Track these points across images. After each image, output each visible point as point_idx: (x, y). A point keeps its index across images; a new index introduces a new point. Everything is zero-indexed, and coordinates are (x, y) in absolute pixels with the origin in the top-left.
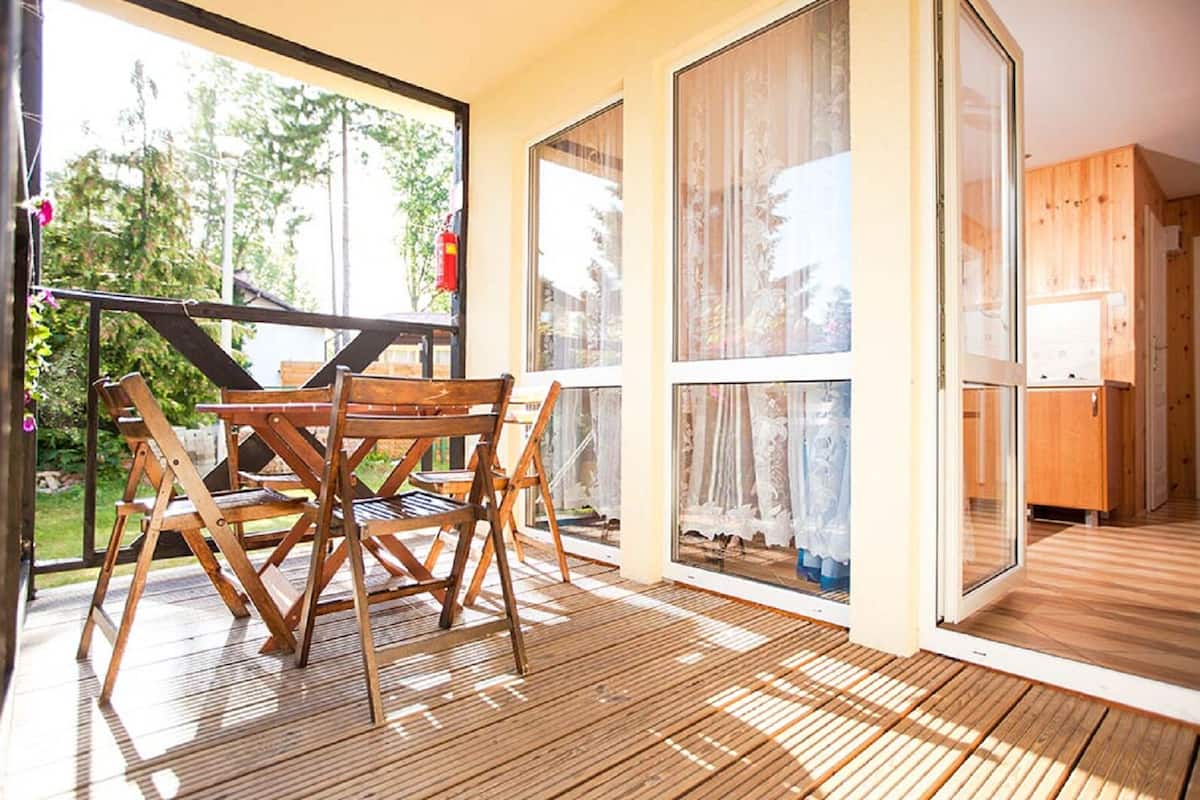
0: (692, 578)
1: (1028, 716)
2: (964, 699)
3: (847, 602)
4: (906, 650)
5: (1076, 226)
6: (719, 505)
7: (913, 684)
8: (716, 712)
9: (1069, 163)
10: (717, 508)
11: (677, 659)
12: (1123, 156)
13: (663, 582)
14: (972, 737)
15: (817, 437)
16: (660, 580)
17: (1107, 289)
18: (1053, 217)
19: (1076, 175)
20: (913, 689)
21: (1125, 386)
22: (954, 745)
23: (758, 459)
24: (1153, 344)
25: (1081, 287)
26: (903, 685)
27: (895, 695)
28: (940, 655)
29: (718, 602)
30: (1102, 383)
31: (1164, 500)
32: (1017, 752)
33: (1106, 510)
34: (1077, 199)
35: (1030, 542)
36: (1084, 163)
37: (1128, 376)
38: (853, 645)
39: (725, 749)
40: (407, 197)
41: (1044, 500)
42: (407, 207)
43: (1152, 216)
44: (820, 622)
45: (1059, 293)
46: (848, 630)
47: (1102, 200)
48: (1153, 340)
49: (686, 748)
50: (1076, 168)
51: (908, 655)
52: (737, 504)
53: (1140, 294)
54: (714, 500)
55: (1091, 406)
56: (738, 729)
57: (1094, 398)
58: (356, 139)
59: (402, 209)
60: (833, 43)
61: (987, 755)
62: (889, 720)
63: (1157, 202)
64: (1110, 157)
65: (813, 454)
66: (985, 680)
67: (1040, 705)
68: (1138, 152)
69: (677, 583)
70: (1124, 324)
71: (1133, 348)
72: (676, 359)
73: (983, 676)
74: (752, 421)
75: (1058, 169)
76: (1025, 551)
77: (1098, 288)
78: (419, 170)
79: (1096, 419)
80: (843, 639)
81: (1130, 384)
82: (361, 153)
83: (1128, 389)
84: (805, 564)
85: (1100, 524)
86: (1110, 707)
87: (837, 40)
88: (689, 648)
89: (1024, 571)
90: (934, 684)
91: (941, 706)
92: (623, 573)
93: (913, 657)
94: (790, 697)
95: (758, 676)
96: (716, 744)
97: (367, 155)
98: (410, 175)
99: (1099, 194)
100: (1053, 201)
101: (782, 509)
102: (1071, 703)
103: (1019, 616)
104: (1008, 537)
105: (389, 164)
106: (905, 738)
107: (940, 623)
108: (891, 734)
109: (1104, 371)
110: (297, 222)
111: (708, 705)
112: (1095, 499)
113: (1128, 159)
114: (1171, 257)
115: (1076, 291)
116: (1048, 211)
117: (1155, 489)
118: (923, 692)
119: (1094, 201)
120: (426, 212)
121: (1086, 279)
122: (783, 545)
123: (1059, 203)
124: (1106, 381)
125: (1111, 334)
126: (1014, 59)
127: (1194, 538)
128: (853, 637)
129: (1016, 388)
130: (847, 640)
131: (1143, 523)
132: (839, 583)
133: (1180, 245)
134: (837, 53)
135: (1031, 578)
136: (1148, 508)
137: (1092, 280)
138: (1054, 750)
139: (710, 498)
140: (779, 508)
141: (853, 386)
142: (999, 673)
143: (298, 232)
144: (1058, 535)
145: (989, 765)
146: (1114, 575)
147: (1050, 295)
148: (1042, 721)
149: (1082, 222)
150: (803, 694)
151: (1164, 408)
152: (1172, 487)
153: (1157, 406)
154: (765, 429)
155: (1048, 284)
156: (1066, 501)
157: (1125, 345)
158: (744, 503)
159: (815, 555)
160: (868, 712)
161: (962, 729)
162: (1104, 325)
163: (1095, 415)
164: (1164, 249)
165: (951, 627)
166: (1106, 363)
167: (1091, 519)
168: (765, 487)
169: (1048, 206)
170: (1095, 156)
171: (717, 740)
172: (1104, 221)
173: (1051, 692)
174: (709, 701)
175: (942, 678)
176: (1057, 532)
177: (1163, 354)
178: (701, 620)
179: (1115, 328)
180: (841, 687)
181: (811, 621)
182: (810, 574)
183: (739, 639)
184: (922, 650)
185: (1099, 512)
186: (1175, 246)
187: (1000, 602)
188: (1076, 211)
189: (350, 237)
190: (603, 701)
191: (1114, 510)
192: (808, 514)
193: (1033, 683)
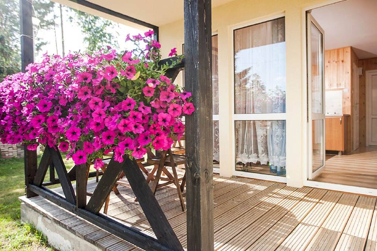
0: (242, 175)
1: (328, 196)
2: (315, 195)
3: (285, 177)
4: (300, 186)
5: (336, 68)
6: (247, 154)
7: (304, 193)
8: (262, 202)
9: (334, 50)
10: (246, 155)
11: (248, 193)
12: (348, 49)
13: (232, 177)
14: (317, 200)
15: (276, 135)
16: (232, 176)
17: (344, 87)
18: (330, 65)
19: (336, 54)
20: (303, 194)
21: (348, 116)
22: (314, 202)
23: (259, 141)
24: (355, 103)
25: (337, 86)
26: (301, 193)
27: (301, 195)
28: (308, 187)
29: (251, 180)
30: (342, 115)
31: (357, 147)
32: (326, 202)
33: (343, 150)
34: (336, 61)
35: (326, 160)
36: (338, 50)
37: (349, 113)
38: (288, 187)
39: (268, 207)
40: (88, 35)
41: (328, 149)
42: (89, 40)
43: (355, 66)
44: (278, 183)
45: (332, 88)
46: (286, 184)
47: (343, 61)
48: (355, 101)
49: (260, 208)
50: (336, 51)
51: (301, 188)
52: (252, 154)
53: (352, 89)
54: (245, 153)
55: (340, 122)
56: (269, 204)
57: (341, 119)
58: (67, 11)
59: (86, 40)
60: (279, 28)
61: (321, 203)
62: (300, 199)
63: (356, 61)
64: (345, 49)
65: (275, 139)
66: (318, 191)
67: (330, 194)
68: (351, 48)
69: (237, 176)
70: (348, 98)
71: (350, 104)
72: (235, 113)
73: (318, 190)
74: (257, 131)
75: (331, 51)
76: (325, 163)
77: (342, 87)
78: (93, 24)
79: (341, 125)
80: (285, 186)
81: (349, 115)
82: (69, 17)
83: (349, 116)
84: (272, 169)
85: (342, 155)
86: (343, 193)
87: (280, 28)
88: (249, 190)
89: (324, 167)
90: (308, 192)
91: (310, 196)
92: (221, 175)
93: (302, 188)
94: (277, 198)
95: (269, 194)
96: (266, 207)
97: (72, 18)
98: (88, 26)
99: (342, 60)
100: (330, 61)
101: (265, 154)
102: (336, 193)
103: (324, 178)
104: (321, 159)
105: (79, 21)
106: (304, 202)
107: (308, 179)
108: (301, 202)
109: (343, 111)
110: (40, 45)
111: (260, 201)
112: (341, 148)
113: (349, 50)
114: (360, 76)
115: (336, 88)
116: (329, 63)
117: (356, 144)
118: (306, 194)
119: (341, 62)
120: (96, 42)
121: (339, 84)
122: (265, 164)
123: (331, 61)
124: (344, 115)
125: (345, 100)
126: (322, 33)
127: (365, 157)
128: (287, 185)
129: (323, 120)
130: (286, 186)
131: (353, 154)
132: (282, 172)
133: (363, 73)
134: (280, 32)
135: (326, 169)
136: (354, 150)
137: (340, 84)
138: (333, 201)
139: (244, 152)
140: (264, 154)
141: (286, 122)
142: (321, 189)
143: (41, 49)
144: (332, 158)
145: (321, 204)
146: (345, 167)
147: (329, 89)
148: (330, 197)
149: (337, 68)
150: (280, 197)
151: (358, 121)
152: (360, 143)
153: (356, 120)
154: (260, 132)
155: (329, 85)
156: (333, 149)
157: (349, 104)
158: (254, 153)
159: (275, 166)
160: (295, 198)
161: (315, 199)
162: (343, 98)
163: (341, 124)
164: (358, 74)
165: (310, 180)
166: (344, 108)
167: (340, 153)
168: (260, 149)
169: (329, 62)
170: (341, 48)
171: (266, 206)
172: (343, 68)
173: (332, 192)
174: (260, 200)
175: (310, 191)
176: (331, 157)
177: (358, 106)
178: (248, 184)
179: (346, 99)
180: (288, 195)
181: (276, 182)
182: (273, 171)
183: (261, 188)
184: (304, 186)
185: (342, 151)
186: (361, 74)
187: (320, 175)
188: (336, 64)
189: (65, 52)
190: (235, 202)
191: (345, 150)
192: (273, 155)
193: (328, 190)
